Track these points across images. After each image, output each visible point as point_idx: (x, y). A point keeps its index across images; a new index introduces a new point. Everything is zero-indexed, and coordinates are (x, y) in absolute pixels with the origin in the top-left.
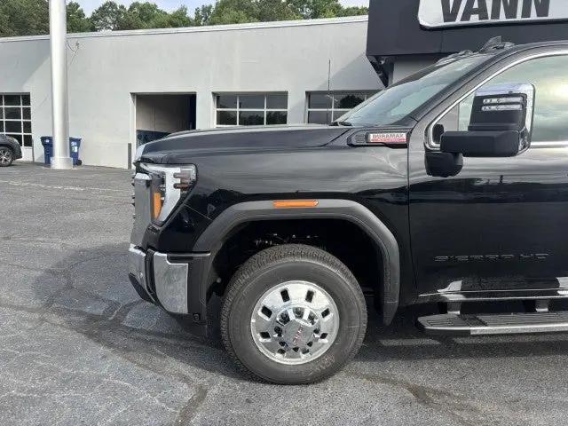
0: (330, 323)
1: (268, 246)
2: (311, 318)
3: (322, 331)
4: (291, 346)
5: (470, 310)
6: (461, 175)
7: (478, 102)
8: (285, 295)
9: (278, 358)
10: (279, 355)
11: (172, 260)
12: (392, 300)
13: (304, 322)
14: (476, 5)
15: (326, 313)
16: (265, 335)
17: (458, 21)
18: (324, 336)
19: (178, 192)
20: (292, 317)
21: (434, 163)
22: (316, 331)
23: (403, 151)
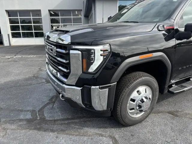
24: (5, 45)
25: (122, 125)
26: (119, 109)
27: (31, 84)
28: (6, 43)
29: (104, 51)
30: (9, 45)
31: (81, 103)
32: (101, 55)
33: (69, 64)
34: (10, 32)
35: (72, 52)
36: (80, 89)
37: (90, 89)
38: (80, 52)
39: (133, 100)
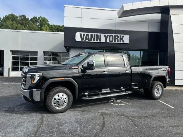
0: (67, 100)
1: (52, 88)
2: (64, 99)
3: (65, 101)
4: (60, 104)
5: (89, 96)
6: (86, 73)
7: (88, 62)
8: (58, 96)
9: (57, 108)
10: (57, 107)
11: (37, 90)
12: (77, 95)
13: (62, 99)
14: (87, 38)
15: (66, 98)
16: (55, 104)
17: (84, 41)
18: (65, 103)
19: (38, 78)
20: (60, 99)
21: (83, 71)
22: (64, 101)
23: (78, 70)
24: (5, 76)
25: (50, 112)
26: (47, 102)
27: (13, 98)
28: (6, 75)
29: (39, 75)
30: (8, 76)
31: (29, 98)
32: (38, 76)
33: (26, 80)
34: (11, 66)
35: (27, 75)
36: (29, 91)
37: (32, 90)
38: (30, 75)
39: (55, 99)
